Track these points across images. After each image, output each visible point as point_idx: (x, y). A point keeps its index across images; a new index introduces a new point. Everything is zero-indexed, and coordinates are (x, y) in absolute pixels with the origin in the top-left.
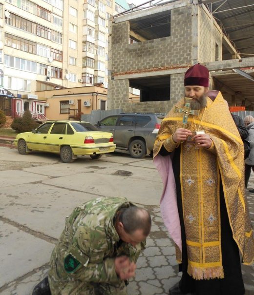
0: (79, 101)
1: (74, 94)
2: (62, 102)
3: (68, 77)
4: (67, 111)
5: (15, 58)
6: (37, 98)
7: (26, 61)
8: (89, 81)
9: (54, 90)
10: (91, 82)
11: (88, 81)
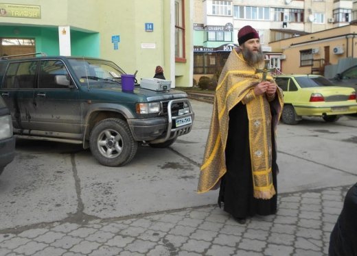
0: (327, 48)
1: (319, 40)
2: (303, 52)
3: (312, 18)
4: (310, 63)
5: (245, 8)
6: (270, 51)
7: (258, 8)
8: (344, 20)
9: (293, 37)
10: (347, 20)
11: (342, 18)
